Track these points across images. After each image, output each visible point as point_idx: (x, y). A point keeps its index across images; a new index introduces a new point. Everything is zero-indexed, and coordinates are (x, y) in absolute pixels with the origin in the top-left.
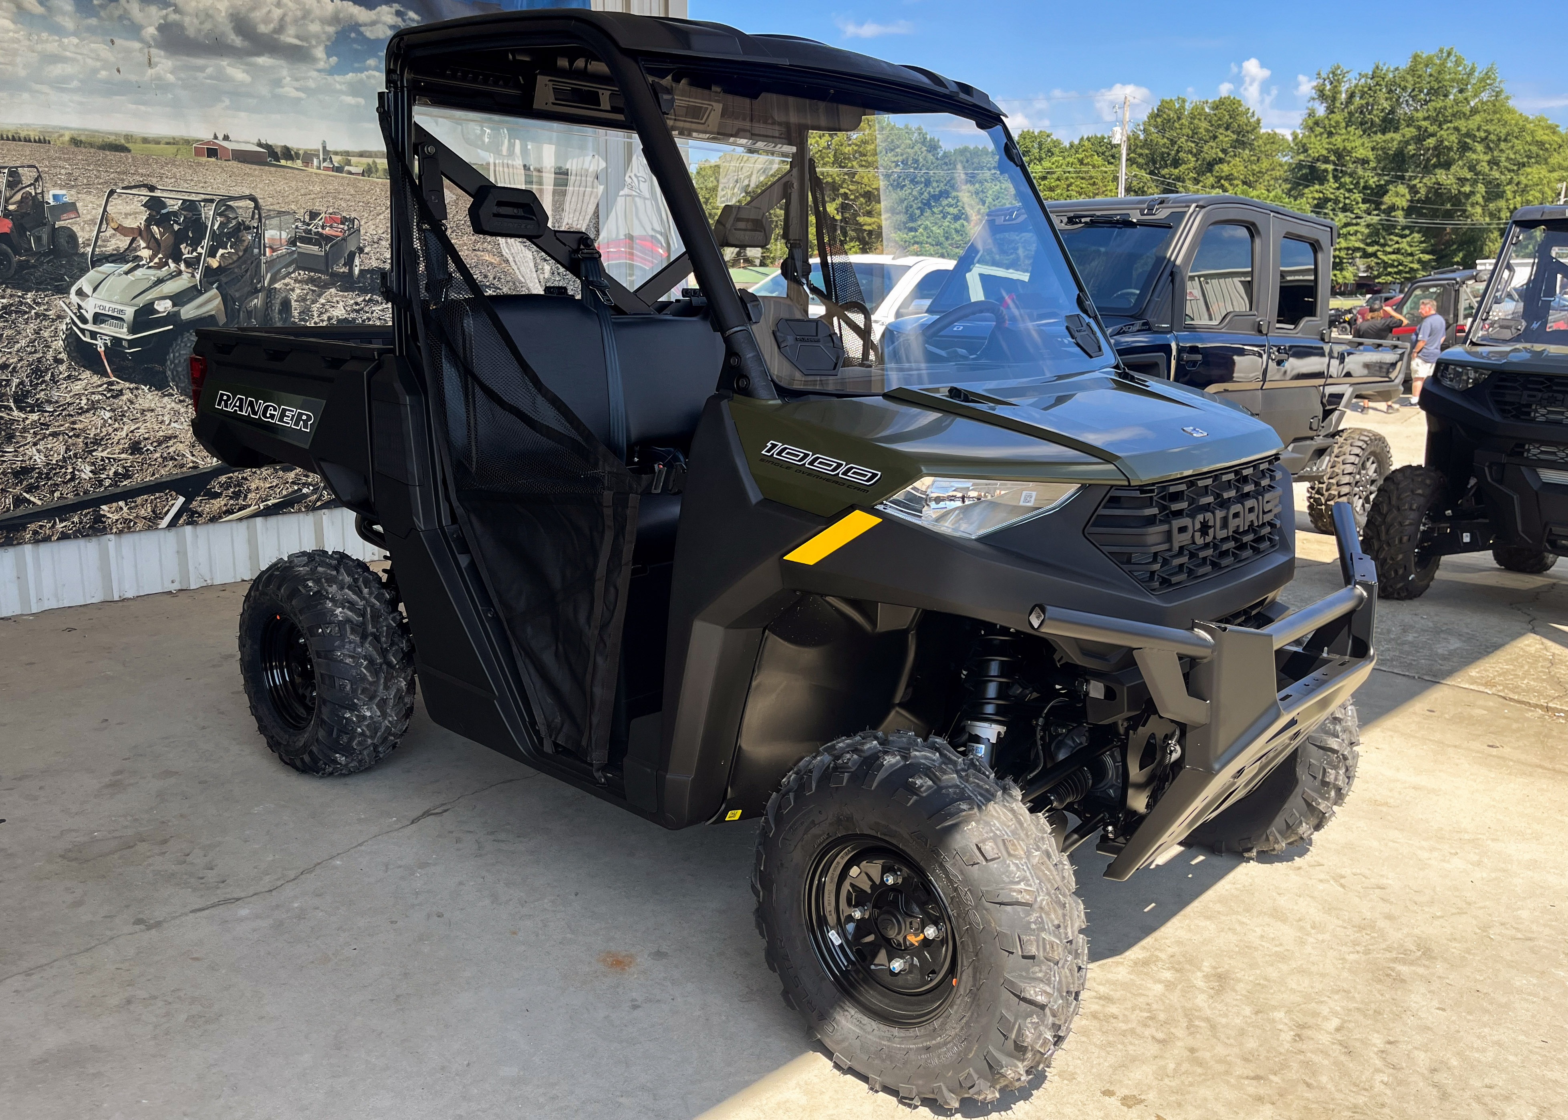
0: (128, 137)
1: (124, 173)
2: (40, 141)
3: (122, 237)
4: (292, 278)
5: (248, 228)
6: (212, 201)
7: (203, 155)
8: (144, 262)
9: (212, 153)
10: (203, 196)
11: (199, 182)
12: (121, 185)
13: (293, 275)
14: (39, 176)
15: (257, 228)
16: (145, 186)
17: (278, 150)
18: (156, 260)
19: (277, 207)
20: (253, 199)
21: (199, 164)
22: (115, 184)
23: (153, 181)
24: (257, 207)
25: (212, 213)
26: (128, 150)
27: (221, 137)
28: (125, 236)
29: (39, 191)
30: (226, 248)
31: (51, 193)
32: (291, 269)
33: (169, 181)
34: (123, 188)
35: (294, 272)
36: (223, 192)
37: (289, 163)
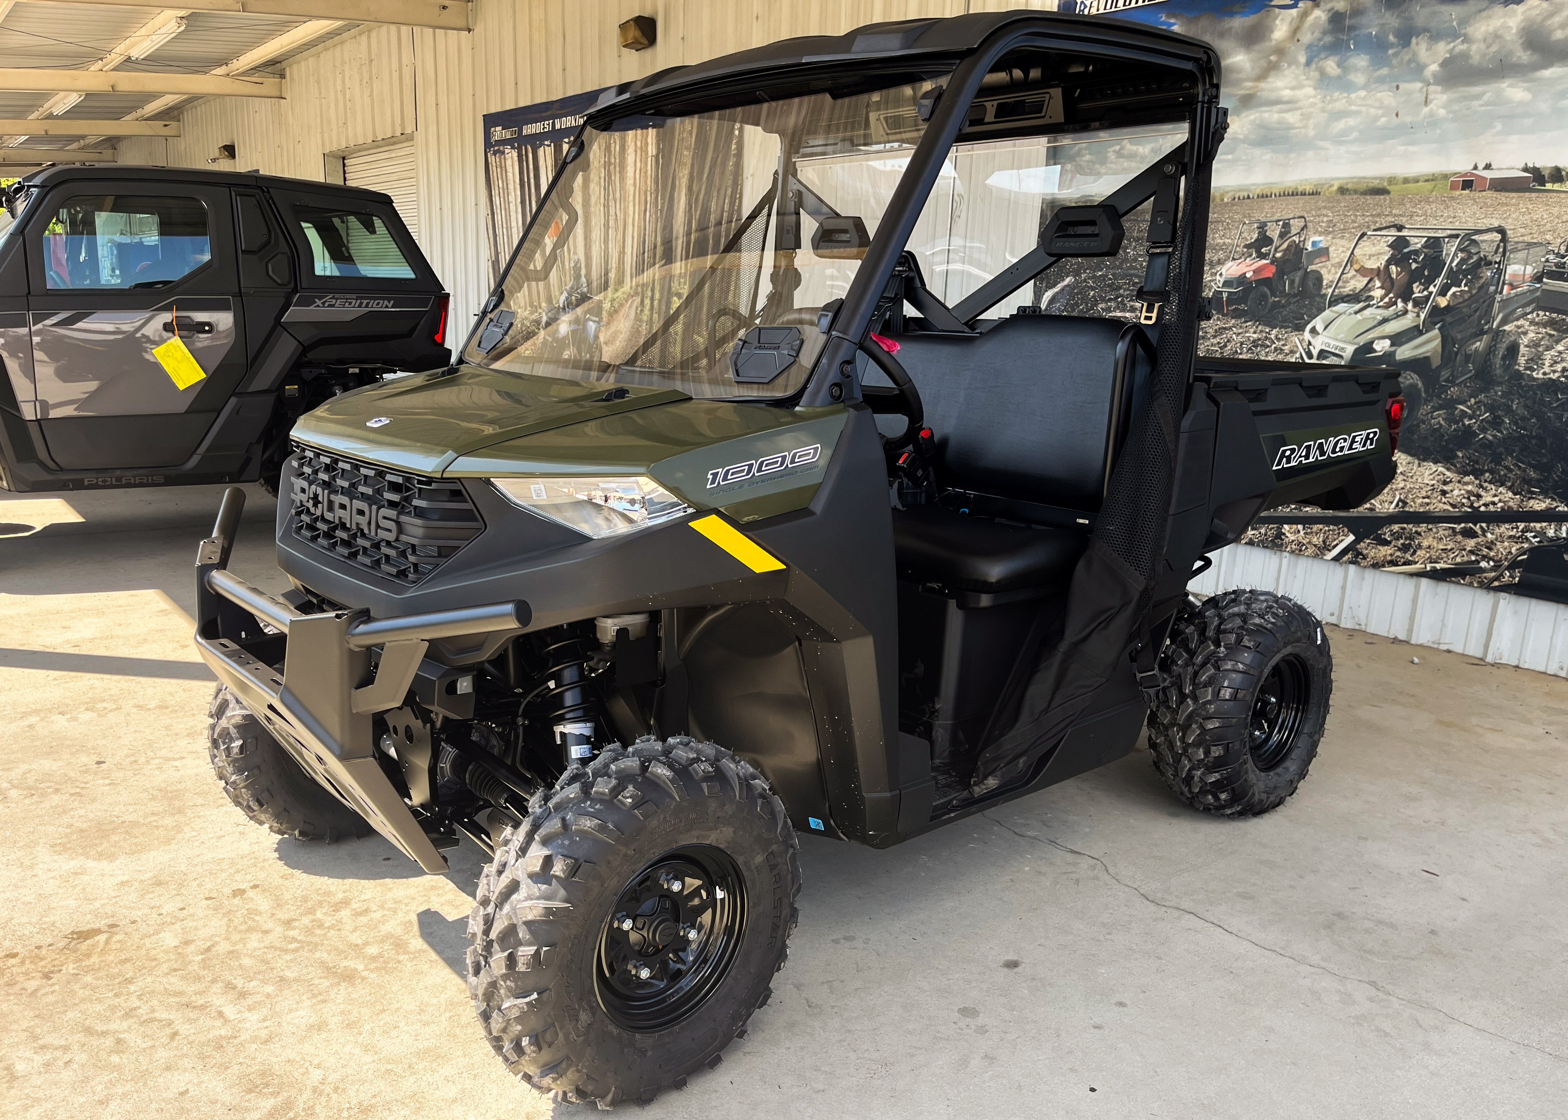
0: (1392, 180)
1: (1379, 215)
2: (1313, 194)
3: (1361, 278)
4: (1527, 320)
5: (1490, 263)
6: (1457, 236)
7: (1457, 189)
8: (1374, 302)
9: (1467, 185)
10: (1449, 232)
11: (1449, 217)
12: (1373, 227)
13: (1529, 316)
14: (1305, 226)
15: (1499, 263)
16: (1395, 226)
17: (1546, 173)
18: (1386, 300)
19: (1528, 239)
20: (1501, 231)
21: (1453, 198)
22: (1368, 227)
23: (1403, 221)
24: (1504, 239)
25: (1454, 249)
26: (1387, 192)
27: (1481, 166)
28: (1364, 276)
29: (1302, 239)
30: (1460, 286)
31: (1311, 240)
32: (1529, 309)
33: (1418, 219)
34: (1375, 230)
35: (1532, 312)
36: (1471, 225)
37: (1557, 187)
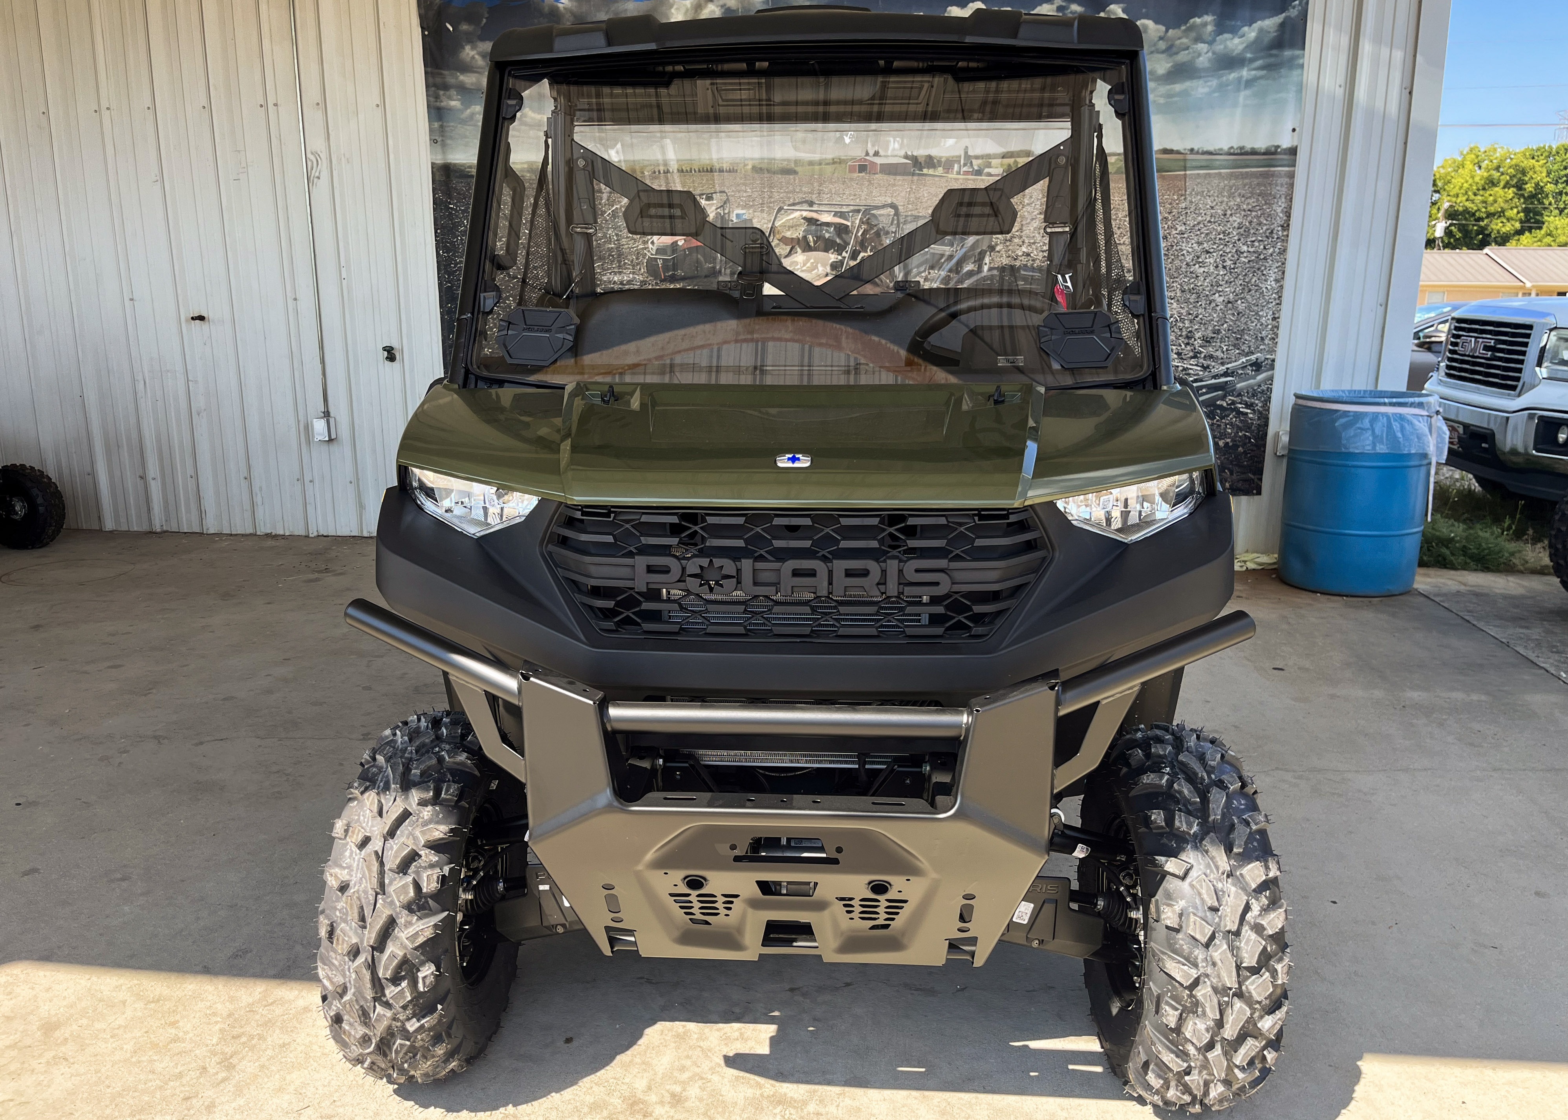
0: (797, 162)
1: (791, 192)
2: (730, 171)
3: (784, 247)
4: (922, 277)
5: (887, 233)
6: (858, 211)
7: (854, 172)
8: (799, 267)
9: (862, 168)
10: (852, 208)
11: (850, 195)
12: (788, 203)
13: (923, 274)
14: (728, 199)
15: (895, 233)
16: (806, 202)
17: (922, 160)
18: (808, 265)
19: (915, 213)
20: (893, 206)
21: (851, 179)
22: (784, 202)
23: (814, 197)
24: (897, 214)
25: (857, 222)
26: (795, 172)
27: (871, 153)
28: (786, 245)
29: (726, 211)
30: (866, 252)
31: (735, 212)
32: (922, 269)
33: (825, 196)
34: (789, 205)
35: (925, 271)
36: (870, 202)
37: (931, 172)
